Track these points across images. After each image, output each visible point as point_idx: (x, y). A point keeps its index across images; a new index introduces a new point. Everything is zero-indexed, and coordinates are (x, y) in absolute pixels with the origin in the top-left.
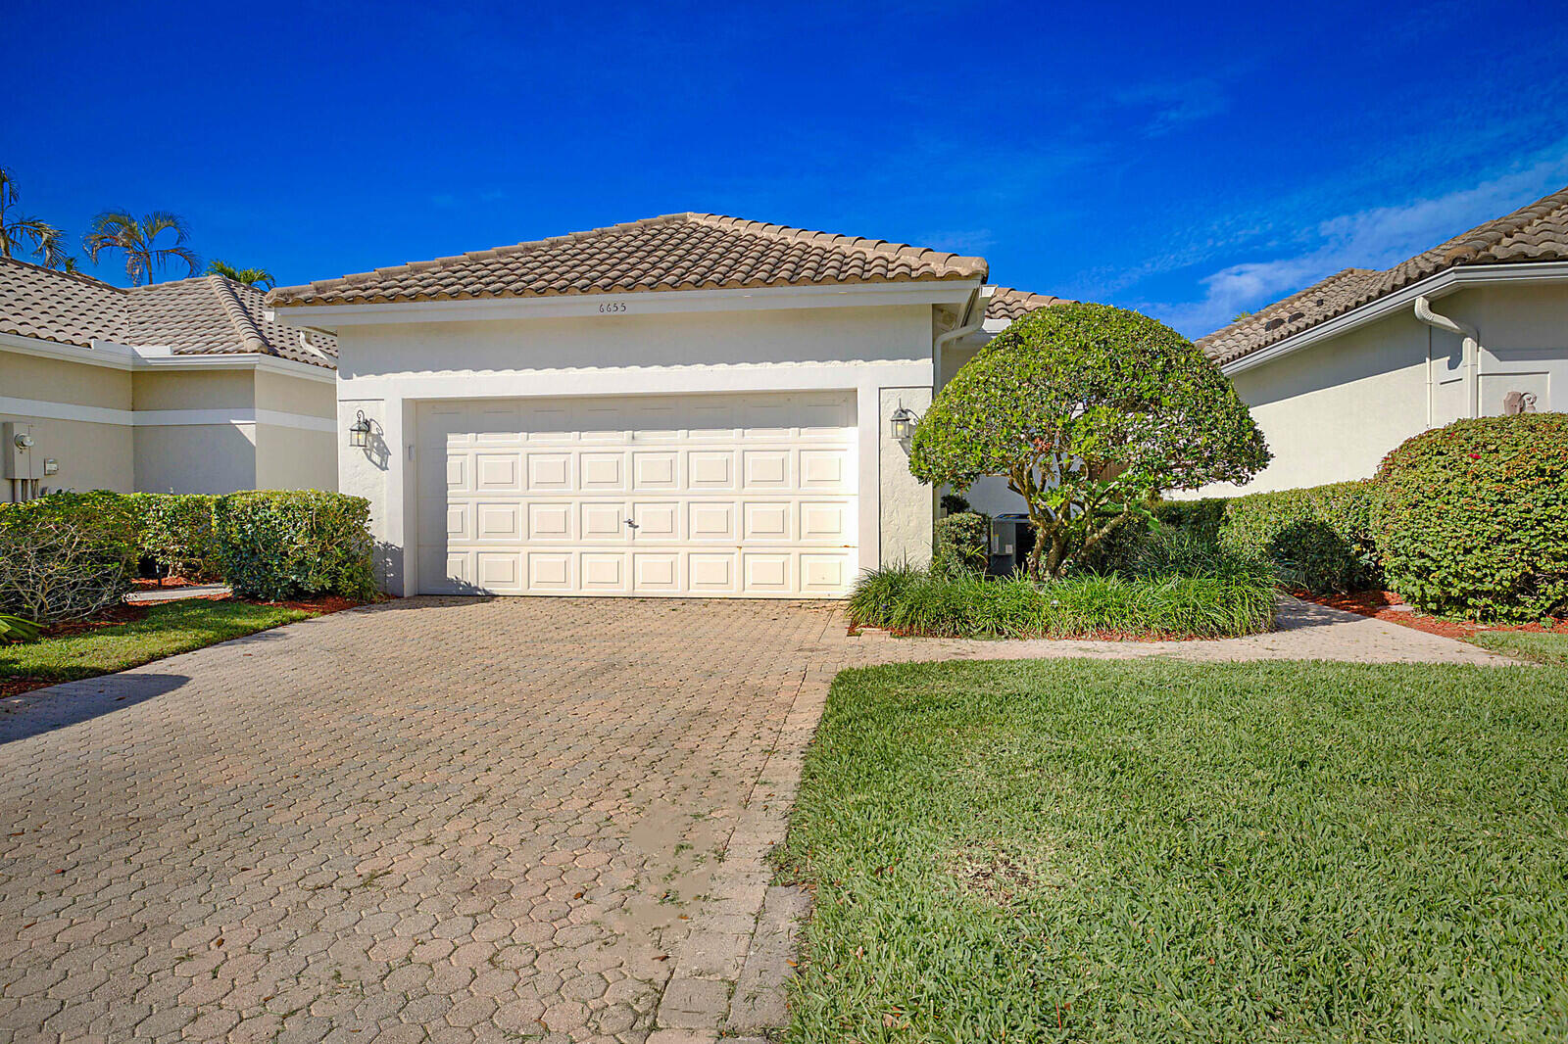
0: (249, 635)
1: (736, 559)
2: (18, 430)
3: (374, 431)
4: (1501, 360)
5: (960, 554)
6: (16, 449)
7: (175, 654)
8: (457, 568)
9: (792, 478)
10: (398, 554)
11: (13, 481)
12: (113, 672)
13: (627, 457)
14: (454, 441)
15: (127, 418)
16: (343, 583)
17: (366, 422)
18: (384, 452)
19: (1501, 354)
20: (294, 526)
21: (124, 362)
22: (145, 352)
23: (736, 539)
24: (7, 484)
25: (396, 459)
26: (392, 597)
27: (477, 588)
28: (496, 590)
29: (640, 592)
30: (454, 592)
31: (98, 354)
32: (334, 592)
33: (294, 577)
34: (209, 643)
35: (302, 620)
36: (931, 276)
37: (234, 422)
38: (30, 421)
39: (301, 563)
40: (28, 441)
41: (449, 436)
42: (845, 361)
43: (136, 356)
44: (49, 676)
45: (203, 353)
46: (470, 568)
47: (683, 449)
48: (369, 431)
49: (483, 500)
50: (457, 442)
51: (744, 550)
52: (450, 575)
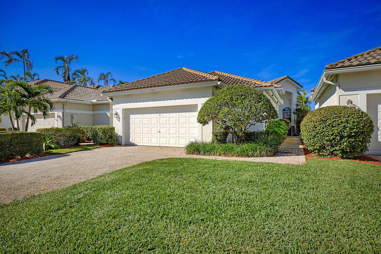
0: (88, 150)
1: (177, 139)
2: (73, 115)
3: (118, 115)
4: (345, 92)
5: (217, 139)
6: (73, 119)
7: (74, 152)
8: (132, 140)
9: (188, 122)
10: (121, 137)
11: (73, 124)
12: (64, 154)
13: (159, 119)
14: (131, 116)
15: (92, 113)
16: (109, 142)
17: (117, 113)
18: (119, 118)
19: (345, 90)
20: (100, 132)
21: (90, 103)
22: (93, 101)
23: (177, 135)
24: (72, 124)
25: (121, 120)
26: (120, 144)
27: (134, 144)
28: (137, 144)
29: (161, 145)
30: (131, 144)
31: (85, 102)
32: (107, 144)
33: (100, 141)
34: (81, 151)
35: (99, 148)
36: (212, 80)
37: (107, 113)
38: (75, 114)
39: (101, 138)
40: (75, 117)
41: (131, 115)
42: (195, 98)
43: (92, 102)
44: (55, 154)
45: (101, 101)
46: (133, 140)
47: (168, 117)
48: (117, 115)
49: (135, 127)
50: (132, 116)
51: (179, 137)
52: (130, 141)
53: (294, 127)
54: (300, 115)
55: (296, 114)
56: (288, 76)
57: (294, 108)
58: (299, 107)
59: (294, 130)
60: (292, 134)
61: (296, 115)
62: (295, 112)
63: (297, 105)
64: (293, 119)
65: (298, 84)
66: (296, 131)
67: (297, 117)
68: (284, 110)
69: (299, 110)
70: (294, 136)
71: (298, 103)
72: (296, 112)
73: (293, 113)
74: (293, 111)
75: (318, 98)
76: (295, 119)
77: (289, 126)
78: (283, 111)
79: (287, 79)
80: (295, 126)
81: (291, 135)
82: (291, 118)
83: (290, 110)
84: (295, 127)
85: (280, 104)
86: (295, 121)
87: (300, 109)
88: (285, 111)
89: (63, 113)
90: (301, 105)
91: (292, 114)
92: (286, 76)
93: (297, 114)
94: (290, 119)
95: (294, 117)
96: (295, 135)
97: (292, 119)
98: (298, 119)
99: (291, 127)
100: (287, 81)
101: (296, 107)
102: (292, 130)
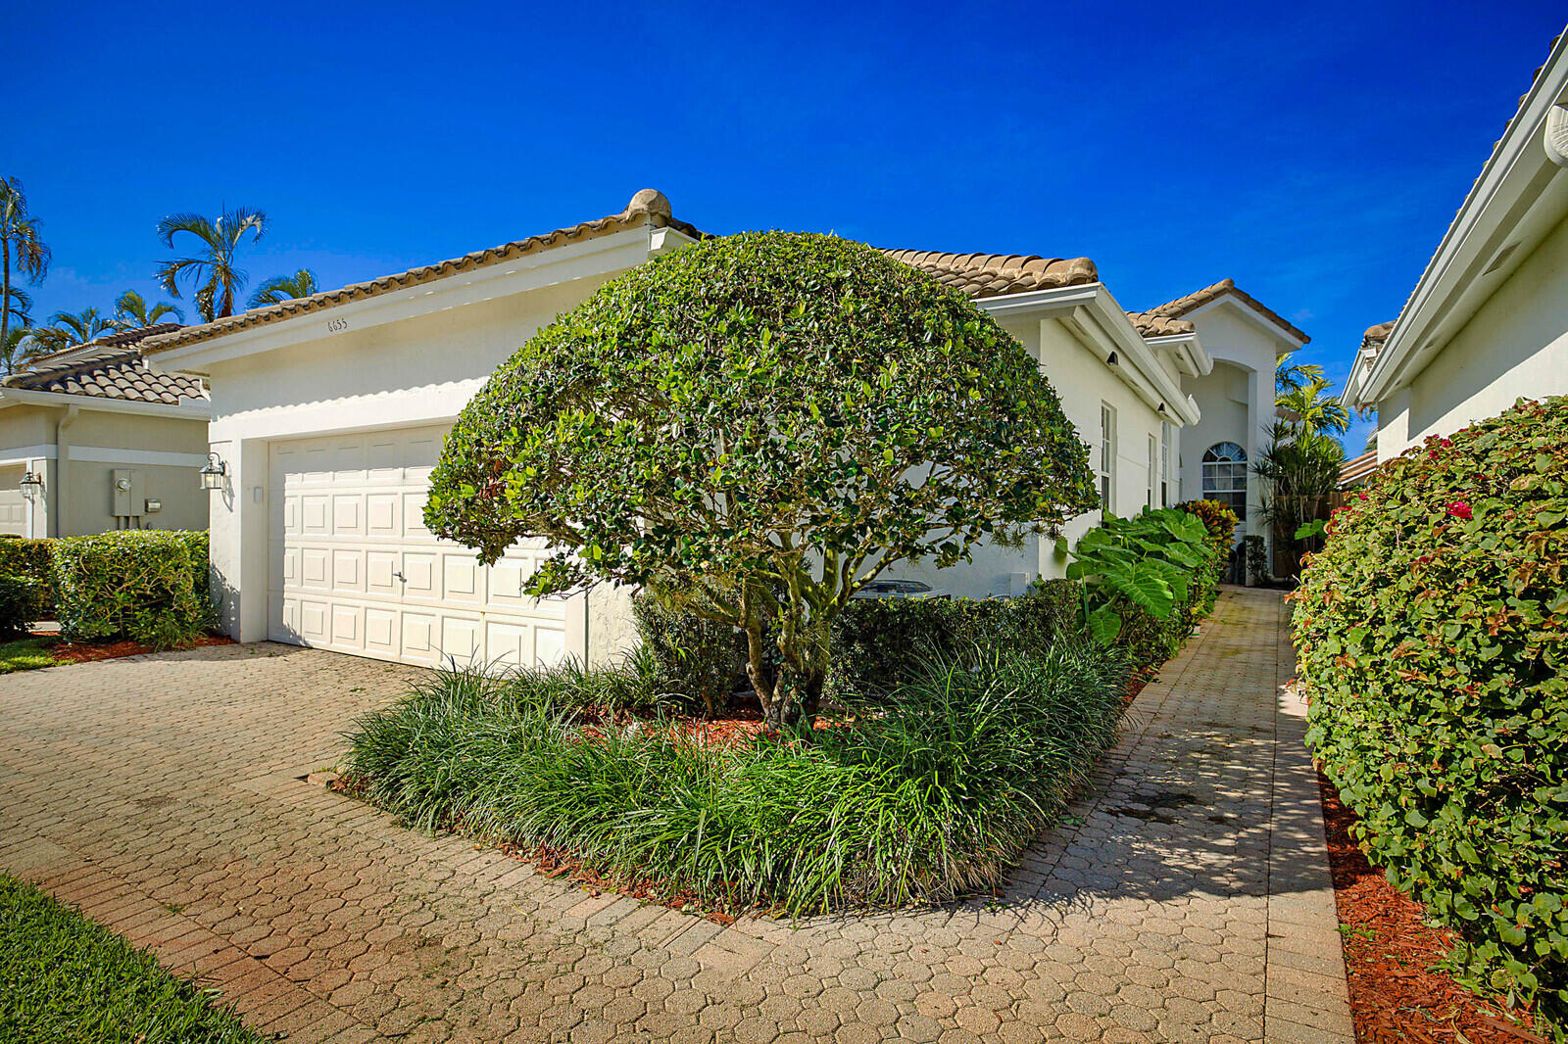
1: (480, 627)
2: (118, 476)
3: (227, 474)
6: (117, 492)
8: (291, 617)
10: (237, 597)
11: (118, 517)
13: (398, 498)
14: (291, 480)
17: (223, 465)
18: (232, 495)
23: (479, 603)
25: (237, 502)
27: (300, 638)
28: (311, 642)
30: (287, 643)
31: (182, 410)
38: (132, 469)
41: (288, 476)
46: (299, 619)
48: (223, 474)
49: (308, 545)
50: (293, 483)
51: (488, 617)
52: (285, 623)
53: (1257, 541)
54: (1294, 482)
55: (1271, 477)
56: (1231, 282)
57: (1259, 443)
58: (1287, 441)
59: (1258, 556)
60: (1249, 578)
61: (1271, 482)
62: (1264, 467)
63: (1276, 432)
64: (1252, 502)
65: (1287, 326)
66: (1269, 565)
67: (1278, 494)
68: (1208, 457)
69: (1286, 454)
70: (1256, 585)
71: (1280, 420)
72: (1270, 464)
73: (1258, 471)
74: (1253, 459)
75: (1407, 386)
76: (1268, 503)
77: (1228, 537)
78: (1204, 460)
79: (1228, 298)
80: (1263, 539)
81: (1241, 582)
82: (1244, 494)
83: (1242, 455)
84: (1266, 544)
85: (1181, 425)
86: (1266, 511)
87: (1293, 451)
88: (1215, 459)
89: (54, 466)
90: (1299, 431)
91: (1251, 475)
92: (1220, 285)
93: (1280, 478)
94: (1239, 503)
95: (1259, 492)
96: (1263, 583)
97: (1248, 502)
98: (1281, 503)
99: (1241, 541)
100: (1228, 308)
101: (1271, 440)
102: (1250, 559)
